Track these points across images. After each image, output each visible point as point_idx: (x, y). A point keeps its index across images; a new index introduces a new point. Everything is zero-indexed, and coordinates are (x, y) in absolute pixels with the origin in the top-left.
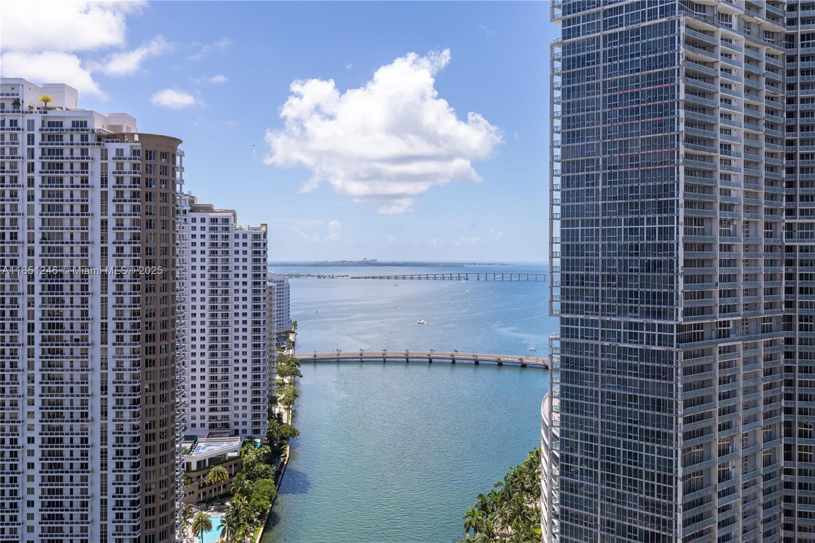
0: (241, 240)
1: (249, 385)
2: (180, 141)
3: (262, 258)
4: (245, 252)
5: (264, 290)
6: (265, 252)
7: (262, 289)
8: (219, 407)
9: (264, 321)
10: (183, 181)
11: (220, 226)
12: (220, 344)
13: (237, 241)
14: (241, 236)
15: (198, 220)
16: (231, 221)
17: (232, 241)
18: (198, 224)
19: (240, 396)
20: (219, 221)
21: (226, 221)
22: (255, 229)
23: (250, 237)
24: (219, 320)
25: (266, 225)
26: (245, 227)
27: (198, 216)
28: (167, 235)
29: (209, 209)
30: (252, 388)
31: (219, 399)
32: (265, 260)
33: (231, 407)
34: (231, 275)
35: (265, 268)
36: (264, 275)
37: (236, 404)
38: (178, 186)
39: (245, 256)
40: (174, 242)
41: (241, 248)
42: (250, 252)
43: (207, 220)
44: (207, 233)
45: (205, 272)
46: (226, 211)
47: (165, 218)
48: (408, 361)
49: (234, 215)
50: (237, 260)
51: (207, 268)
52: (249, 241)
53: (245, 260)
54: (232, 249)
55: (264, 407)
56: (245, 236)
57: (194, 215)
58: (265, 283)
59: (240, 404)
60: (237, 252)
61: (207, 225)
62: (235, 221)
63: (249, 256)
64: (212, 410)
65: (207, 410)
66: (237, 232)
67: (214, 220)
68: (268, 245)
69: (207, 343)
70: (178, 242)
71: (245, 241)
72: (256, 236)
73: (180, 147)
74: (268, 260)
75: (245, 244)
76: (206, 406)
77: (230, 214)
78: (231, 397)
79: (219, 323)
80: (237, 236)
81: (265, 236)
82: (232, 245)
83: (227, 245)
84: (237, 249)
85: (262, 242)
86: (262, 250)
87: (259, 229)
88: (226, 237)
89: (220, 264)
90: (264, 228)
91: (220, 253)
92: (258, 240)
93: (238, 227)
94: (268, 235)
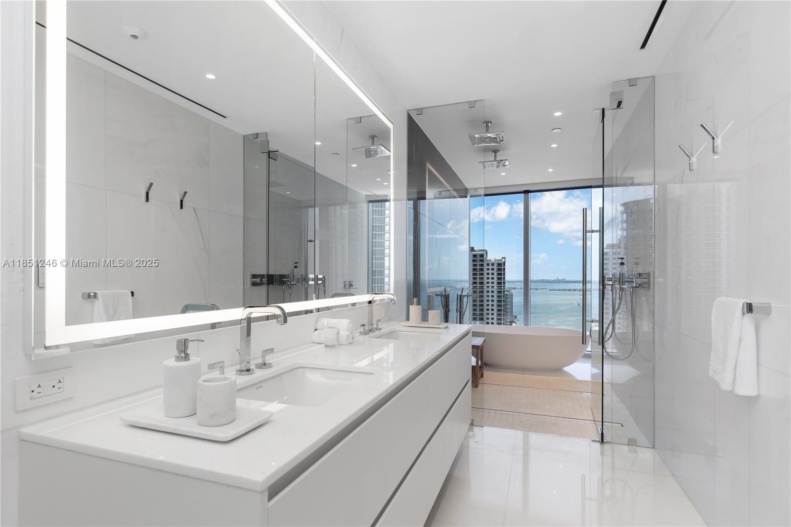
0: (490, 267)
3: (503, 277)
4: (493, 274)
5: (504, 296)
6: (504, 274)
7: (502, 295)
11: (478, 259)
13: (488, 267)
14: (490, 265)
16: (485, 256)
17: (485, 267)
20: (478, 256)
21: (482, 256)
22: (498, 260)
23: (496, 265)
25: (505, 258)
26: (493, 259)
32: (504, 278)
35: (504, 283)
36: (504, 287)
39: (493, 276)
41: (490, 272)
42: (495, 274)
46: (482, 250)
49: (486, 253)
50: (488, 278)
52: (495, 267)
53: (493, 278)
54: (485, 272)
56: (493, 265)
58: (504, 292)
60: (488, 274)
62: (487, 256)
63: (495, 276)
66: (488, 262)
67: (475, 256)
71: (493, 267)
72: (499, 265)
74: (506, 279)
75: (493, 269)
77: (485, 252)
79: (478, 314)
80: (488, 265)
81: (504, 265)
82: (485, 269)
83: (482, 270)
84: (488, 272)
85: (503, 268)
86: (503, 272)
87: (501, 260)
88: (482, 265)
89: (478, 281)
90: (503, 260)
91: (478, 275)
92: (500, 267)
93: (488, 259)
94: (506, 264)
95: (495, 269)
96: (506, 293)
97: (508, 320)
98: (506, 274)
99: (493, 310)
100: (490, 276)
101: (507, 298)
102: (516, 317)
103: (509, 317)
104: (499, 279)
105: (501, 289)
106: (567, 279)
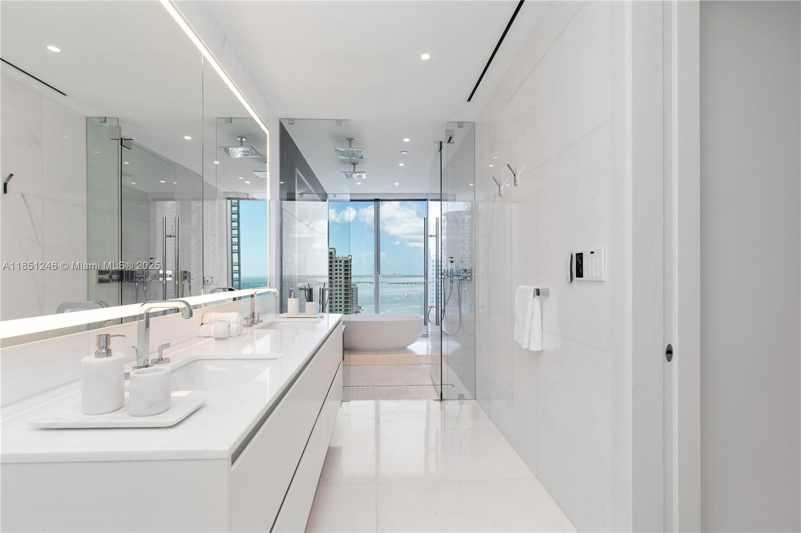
0: (338, 264)
3: (349, 273)
4: (340, 270)
5: (350, 290)
6: (351, 270)
7: (349, 288)
13: (336, 264)
14: (338, 261)
16: (334, 254)
17: (334, 264)
21: (331, 253)
23: (343, 262)
25: (351, 256)
26: (340, 257)
32: (350, 274)
35: (351, 278)
36: (350, 282)
39: (340, 272)
41: (338, 268)
42: (343, 270)
49: (335, 251)
50: (336, 274)
52: (343, 264)
53: (340, 274)
54: (334, 268)
56: (340, 261)
58: (350, 286)
60: (336, 270)
63: (343, 272)
66: (336, 259)
68: (352, 266)
71: (340, 264)
72: (346, 262)
74: (352, 274)
75: (341, 266)
77: (333, 250)
80: (336, 261)
81: (351, 262)
83: (331, 266)
85: (349, 264)
86: (349, 268)
87: (348, 258)
93: (336, 256)
94: (352, 261)
95: (343, 266)
96: (352, 286)
97: (354, 311)
98: (352, 270)
99: (340, 302)
100: (338, 272)
101: (352, 291)
102: (360, 308)
103: (355, 307)
104: (346, 274)
105: (348, 283)
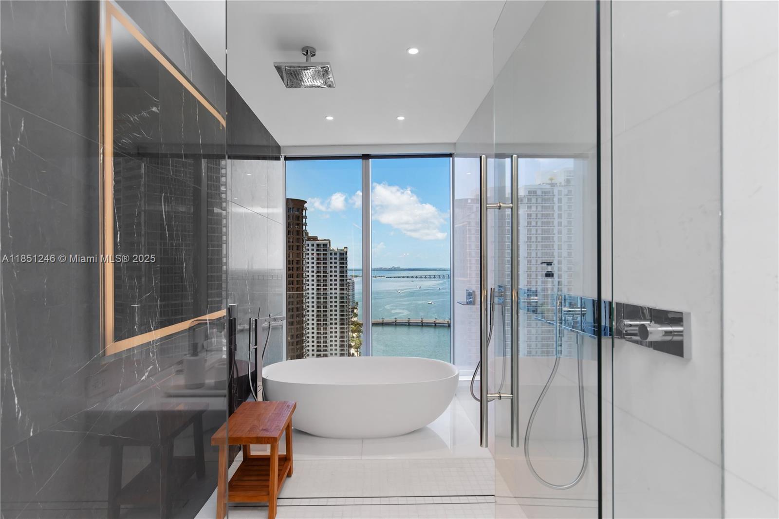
0: (333, 256)
1: (338, 337)
2: (306, 202)
4: (336, 263)
5: (346, 284)
8: (322, 349)
9: (346, 302)
10: (306, 224)
11: (322, 248)
12: (322, 314)
13: (331, 256)
14: (333, 254)
15: (310, 245)
16: (328, 246)
17: (329, 256)
18: (310, 248)
19: (333, 343)
20: (322, 246)
21: (325, 245)
22: (341, 250)
23: (338, 254)
24: (322, 300)
26: (336, 249)
27: (310, 243)
28: (300, 253)
29: (315, 239)
30: (340, 339)
31: (322, 345)
32: (346, 267)
33: (328, 349)
34: (328, 276)
35: (346, 271)
36: (346, 276)
37: (331, 348)
38: (304, 226)
39: (336, 265)
40: (303, 257)
41: (333, 261)
42: (338, 263)
43: (315, 245)
44: (315, 252)
45: (314, 274)
46: (325, 240)
47: (298, 244)
48: (435, 325)
49: (330, 242)
50: (331, 267)
51: (315, 272)
52: (338, 256)
54: (329, 261)
55: (346, 349)
56: (336, 254)
57: (308, 242)
58: (346, 280)
59: (334, 348)
61: (315, 248)
62: (330, 246)
63: (338, 265)
64: (318, 351)
65: (315, 351)
66: (331, 252)
67: (318, 245)
68: (348, 259)
69: (315, 313)
70: (304, 257)
71: (335, 256)
72: (342, 254)
73: (306, 205)
74: (348, 267)
75: (335, 258)
76: (315, 348)
77: (328, 242)
78: (328, 344)
80: (331, 254)
81: (346, 254)
82: (328, 259)
83: (326, 259)
84: (331, 261)
85: (345, 257)
86: (345, 261)
87: (344, 250)
88: (325, 254)
89: (322, 270)
90: (346, 249)
91: (322, 264)
92: (343, 256)
93: (331, 249)
94: (348, 254)
95: (338, 259)
96: (348, 281)
97: (350, 307)
98: (348, 263)
100: (333, 265)
101: (349, 286)
102: (357, 304)
103: (351, 304)
104: (341, 267)
105: (344, 277)
106: (402, 267)
